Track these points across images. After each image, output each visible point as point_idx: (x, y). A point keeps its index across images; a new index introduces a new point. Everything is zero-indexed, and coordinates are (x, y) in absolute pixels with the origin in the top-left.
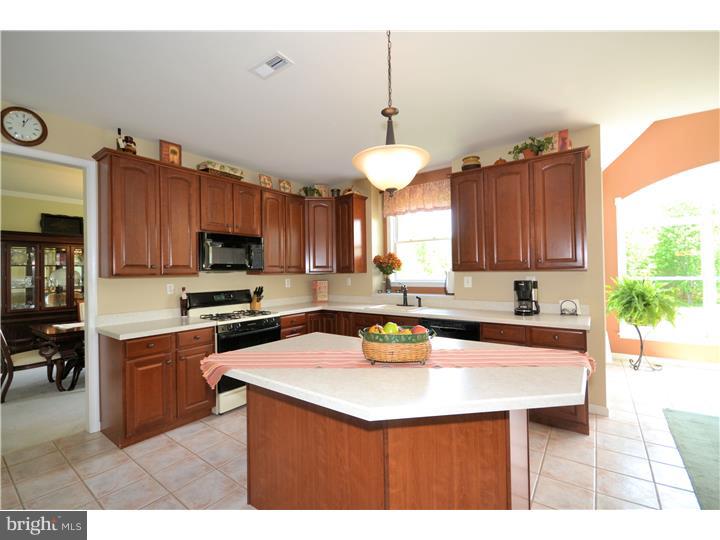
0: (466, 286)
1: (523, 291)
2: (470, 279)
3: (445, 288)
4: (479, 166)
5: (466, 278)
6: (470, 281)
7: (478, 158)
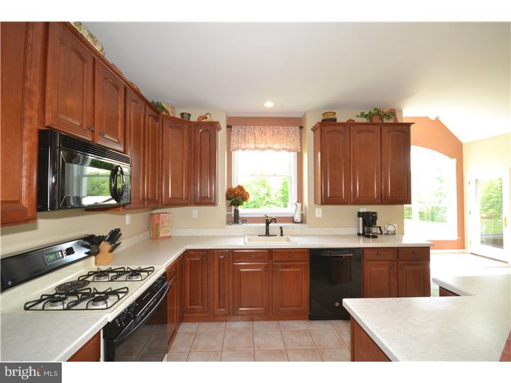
0: (317, 215)
1: (369, 220)
2: (320, 209)
3: (293, 218)
4: (335, 120)
5: (317, 210)
6: (321, 212)
7: (335, 113)
